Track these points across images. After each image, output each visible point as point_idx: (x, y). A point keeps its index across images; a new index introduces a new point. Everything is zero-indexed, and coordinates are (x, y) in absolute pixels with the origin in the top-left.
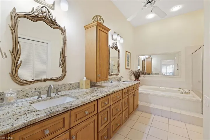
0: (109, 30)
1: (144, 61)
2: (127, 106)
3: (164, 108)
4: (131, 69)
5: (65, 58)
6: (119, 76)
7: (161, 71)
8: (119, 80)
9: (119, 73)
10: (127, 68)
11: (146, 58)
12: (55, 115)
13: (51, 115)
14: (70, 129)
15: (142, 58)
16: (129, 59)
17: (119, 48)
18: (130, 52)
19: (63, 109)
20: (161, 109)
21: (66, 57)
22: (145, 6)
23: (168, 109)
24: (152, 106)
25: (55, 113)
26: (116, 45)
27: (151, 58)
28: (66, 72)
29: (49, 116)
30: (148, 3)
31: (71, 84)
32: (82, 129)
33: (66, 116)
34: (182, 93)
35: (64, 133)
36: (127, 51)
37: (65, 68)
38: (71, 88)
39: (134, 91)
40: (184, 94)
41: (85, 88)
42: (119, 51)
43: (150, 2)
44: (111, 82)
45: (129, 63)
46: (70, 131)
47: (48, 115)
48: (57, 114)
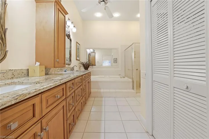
0: (67, 13)
1: (89, 55)
2: (85, 93)
3: (111, 91)
4: (80, 61)
5: (5, 31)
6: (72, 66)
7: (102, 65)
8: (72, 69)
9: (71, 63)
10: (77, 59)
11: (91, 53)
12: (26, 98)
13: (21, 98)
14: (40, 119)
15: (89, 51)
16: (79, 51)
17: (71, 37)
18: (80, 44)
19: (35, 90)
20: (109, 91)
21: (7, 29)
22: (100, 3)
23: (114, 91)
24: (102, 90)
25: (26, 96)
26: (68, 33)
27: (95, 53)
28: (6, 52)
29: (18, 101)
30: (103, 1)
31: (15, 70)
32: (53, 117)
33: (37, 100)
34: (121, 78)
35: (34, 125)
36: (77, 42)
37: (6, 46)
38: (16, 77)
39: (88, 79)
40: (122, 79)
41: (39, 75)
42: (71, 40)
43: (104, 1)
44: (65, 71)
45: (79, 55)
46: (41, 121)
47: (16, 99)
48: (28, 97)
